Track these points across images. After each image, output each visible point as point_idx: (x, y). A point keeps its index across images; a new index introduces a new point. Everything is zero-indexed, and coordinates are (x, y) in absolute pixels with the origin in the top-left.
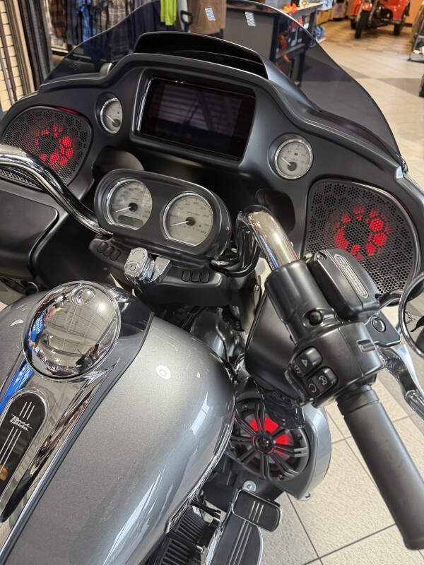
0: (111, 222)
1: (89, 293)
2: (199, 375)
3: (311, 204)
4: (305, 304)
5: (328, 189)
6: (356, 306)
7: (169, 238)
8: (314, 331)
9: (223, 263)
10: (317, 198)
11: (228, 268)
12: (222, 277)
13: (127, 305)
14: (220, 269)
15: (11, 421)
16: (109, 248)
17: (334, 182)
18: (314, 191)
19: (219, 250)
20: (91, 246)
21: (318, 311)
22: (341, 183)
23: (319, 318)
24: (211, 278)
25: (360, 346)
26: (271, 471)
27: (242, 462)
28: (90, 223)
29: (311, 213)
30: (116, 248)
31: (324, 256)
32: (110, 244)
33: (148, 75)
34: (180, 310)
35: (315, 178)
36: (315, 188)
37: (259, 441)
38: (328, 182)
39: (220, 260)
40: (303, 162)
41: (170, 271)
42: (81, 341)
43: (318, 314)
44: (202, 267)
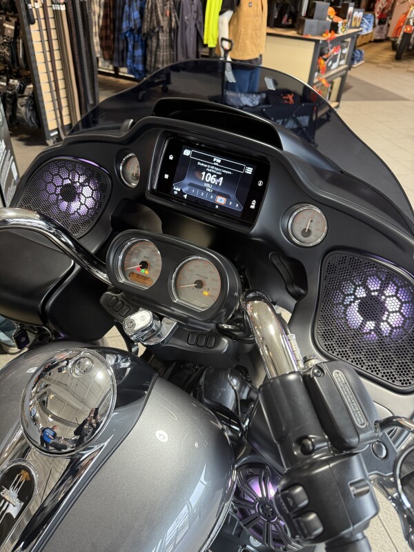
0: (122, 280)
1: (88, 363)
2: (196, 445)
3: (324, 273)
4: (297, 429)
5: (343, 261)
6: (351, 437)
7: (176, 300)
8: (308, 461)
9: (230, 327)
10: (331, 269)
11: (236, 333)
12: (229, 342)
13: (129, 369)
14: (227, 333)
15: (1, 493)
16: (120, 303)
17: (350, 255)
18: (328, 262)
19: (228, 315)
20: (102, 300)
21: (310, 439)
22: (357, 256)
23: (311, 448)
24: (217, 342)
25: (352, 488)
26: (274, 540)
27: (245, 525)
28: (102, 276)
29: (324, 283)
30: (126, 303)
31: (322, 371)
32: (120, 299)
33: (165, 135)
34: (188, 365)
35: (329, 249)
36: (329, 258)
37: (262, 508)
38: (343, 253)
39: (228, 323)
40: (317, 229)
41: (176, 333)
42: (80, 408)
43: (310, 443)
44: (209, 330)
